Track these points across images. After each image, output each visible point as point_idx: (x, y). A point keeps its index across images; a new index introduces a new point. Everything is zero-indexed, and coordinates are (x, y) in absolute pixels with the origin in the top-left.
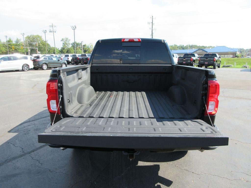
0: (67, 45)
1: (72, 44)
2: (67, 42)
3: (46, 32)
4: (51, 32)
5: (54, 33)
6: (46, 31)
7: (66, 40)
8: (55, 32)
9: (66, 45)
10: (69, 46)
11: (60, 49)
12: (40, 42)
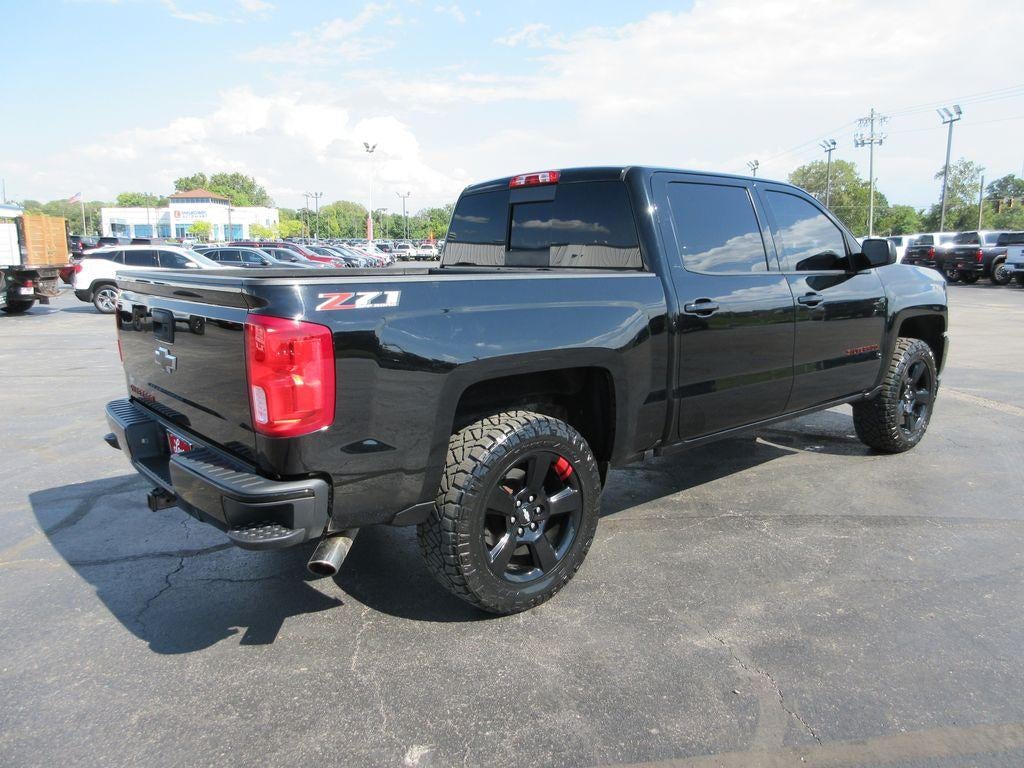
0: (963, 192)
1: (991, 187)
2: (965, 183)
3: (832, 147)
4: (863, 144)
5: (875, 146)
6: (834, 143)
7: (961, 172)
8: (881, 142)
9: (959, 195)
10: (972, 198)
11: (927, 212)
12: (843, 188)
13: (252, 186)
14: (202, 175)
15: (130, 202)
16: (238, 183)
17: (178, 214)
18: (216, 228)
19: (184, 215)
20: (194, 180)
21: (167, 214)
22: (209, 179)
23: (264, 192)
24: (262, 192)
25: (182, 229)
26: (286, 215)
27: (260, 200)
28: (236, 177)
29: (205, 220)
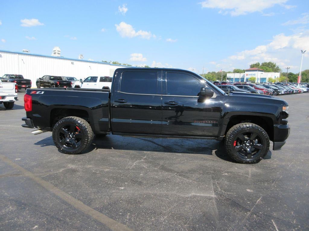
13: (274, 66)
14: (259, 63)
15: (236, 71)
16: (270, 65)
17: (247, 75)
18: (258, 79)
19: (248, 75)
20: (256, 65)
21: (244, 75)
22: (261, 64)
23: (278, 68)
24: (278, 67)
25: (248, 79)
26: (283, 74)
27: (276, 70)
28: (270, 63)
29: (254, 77)
